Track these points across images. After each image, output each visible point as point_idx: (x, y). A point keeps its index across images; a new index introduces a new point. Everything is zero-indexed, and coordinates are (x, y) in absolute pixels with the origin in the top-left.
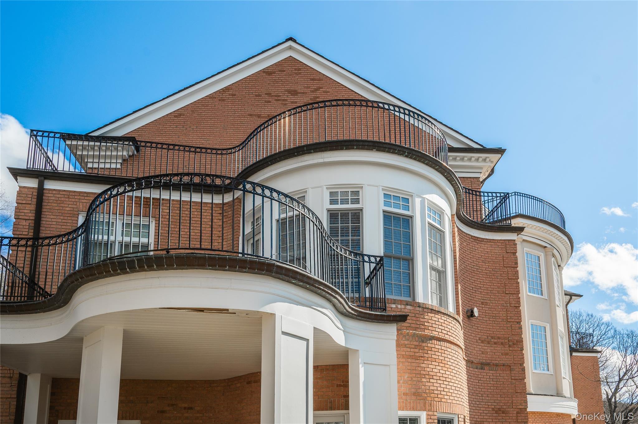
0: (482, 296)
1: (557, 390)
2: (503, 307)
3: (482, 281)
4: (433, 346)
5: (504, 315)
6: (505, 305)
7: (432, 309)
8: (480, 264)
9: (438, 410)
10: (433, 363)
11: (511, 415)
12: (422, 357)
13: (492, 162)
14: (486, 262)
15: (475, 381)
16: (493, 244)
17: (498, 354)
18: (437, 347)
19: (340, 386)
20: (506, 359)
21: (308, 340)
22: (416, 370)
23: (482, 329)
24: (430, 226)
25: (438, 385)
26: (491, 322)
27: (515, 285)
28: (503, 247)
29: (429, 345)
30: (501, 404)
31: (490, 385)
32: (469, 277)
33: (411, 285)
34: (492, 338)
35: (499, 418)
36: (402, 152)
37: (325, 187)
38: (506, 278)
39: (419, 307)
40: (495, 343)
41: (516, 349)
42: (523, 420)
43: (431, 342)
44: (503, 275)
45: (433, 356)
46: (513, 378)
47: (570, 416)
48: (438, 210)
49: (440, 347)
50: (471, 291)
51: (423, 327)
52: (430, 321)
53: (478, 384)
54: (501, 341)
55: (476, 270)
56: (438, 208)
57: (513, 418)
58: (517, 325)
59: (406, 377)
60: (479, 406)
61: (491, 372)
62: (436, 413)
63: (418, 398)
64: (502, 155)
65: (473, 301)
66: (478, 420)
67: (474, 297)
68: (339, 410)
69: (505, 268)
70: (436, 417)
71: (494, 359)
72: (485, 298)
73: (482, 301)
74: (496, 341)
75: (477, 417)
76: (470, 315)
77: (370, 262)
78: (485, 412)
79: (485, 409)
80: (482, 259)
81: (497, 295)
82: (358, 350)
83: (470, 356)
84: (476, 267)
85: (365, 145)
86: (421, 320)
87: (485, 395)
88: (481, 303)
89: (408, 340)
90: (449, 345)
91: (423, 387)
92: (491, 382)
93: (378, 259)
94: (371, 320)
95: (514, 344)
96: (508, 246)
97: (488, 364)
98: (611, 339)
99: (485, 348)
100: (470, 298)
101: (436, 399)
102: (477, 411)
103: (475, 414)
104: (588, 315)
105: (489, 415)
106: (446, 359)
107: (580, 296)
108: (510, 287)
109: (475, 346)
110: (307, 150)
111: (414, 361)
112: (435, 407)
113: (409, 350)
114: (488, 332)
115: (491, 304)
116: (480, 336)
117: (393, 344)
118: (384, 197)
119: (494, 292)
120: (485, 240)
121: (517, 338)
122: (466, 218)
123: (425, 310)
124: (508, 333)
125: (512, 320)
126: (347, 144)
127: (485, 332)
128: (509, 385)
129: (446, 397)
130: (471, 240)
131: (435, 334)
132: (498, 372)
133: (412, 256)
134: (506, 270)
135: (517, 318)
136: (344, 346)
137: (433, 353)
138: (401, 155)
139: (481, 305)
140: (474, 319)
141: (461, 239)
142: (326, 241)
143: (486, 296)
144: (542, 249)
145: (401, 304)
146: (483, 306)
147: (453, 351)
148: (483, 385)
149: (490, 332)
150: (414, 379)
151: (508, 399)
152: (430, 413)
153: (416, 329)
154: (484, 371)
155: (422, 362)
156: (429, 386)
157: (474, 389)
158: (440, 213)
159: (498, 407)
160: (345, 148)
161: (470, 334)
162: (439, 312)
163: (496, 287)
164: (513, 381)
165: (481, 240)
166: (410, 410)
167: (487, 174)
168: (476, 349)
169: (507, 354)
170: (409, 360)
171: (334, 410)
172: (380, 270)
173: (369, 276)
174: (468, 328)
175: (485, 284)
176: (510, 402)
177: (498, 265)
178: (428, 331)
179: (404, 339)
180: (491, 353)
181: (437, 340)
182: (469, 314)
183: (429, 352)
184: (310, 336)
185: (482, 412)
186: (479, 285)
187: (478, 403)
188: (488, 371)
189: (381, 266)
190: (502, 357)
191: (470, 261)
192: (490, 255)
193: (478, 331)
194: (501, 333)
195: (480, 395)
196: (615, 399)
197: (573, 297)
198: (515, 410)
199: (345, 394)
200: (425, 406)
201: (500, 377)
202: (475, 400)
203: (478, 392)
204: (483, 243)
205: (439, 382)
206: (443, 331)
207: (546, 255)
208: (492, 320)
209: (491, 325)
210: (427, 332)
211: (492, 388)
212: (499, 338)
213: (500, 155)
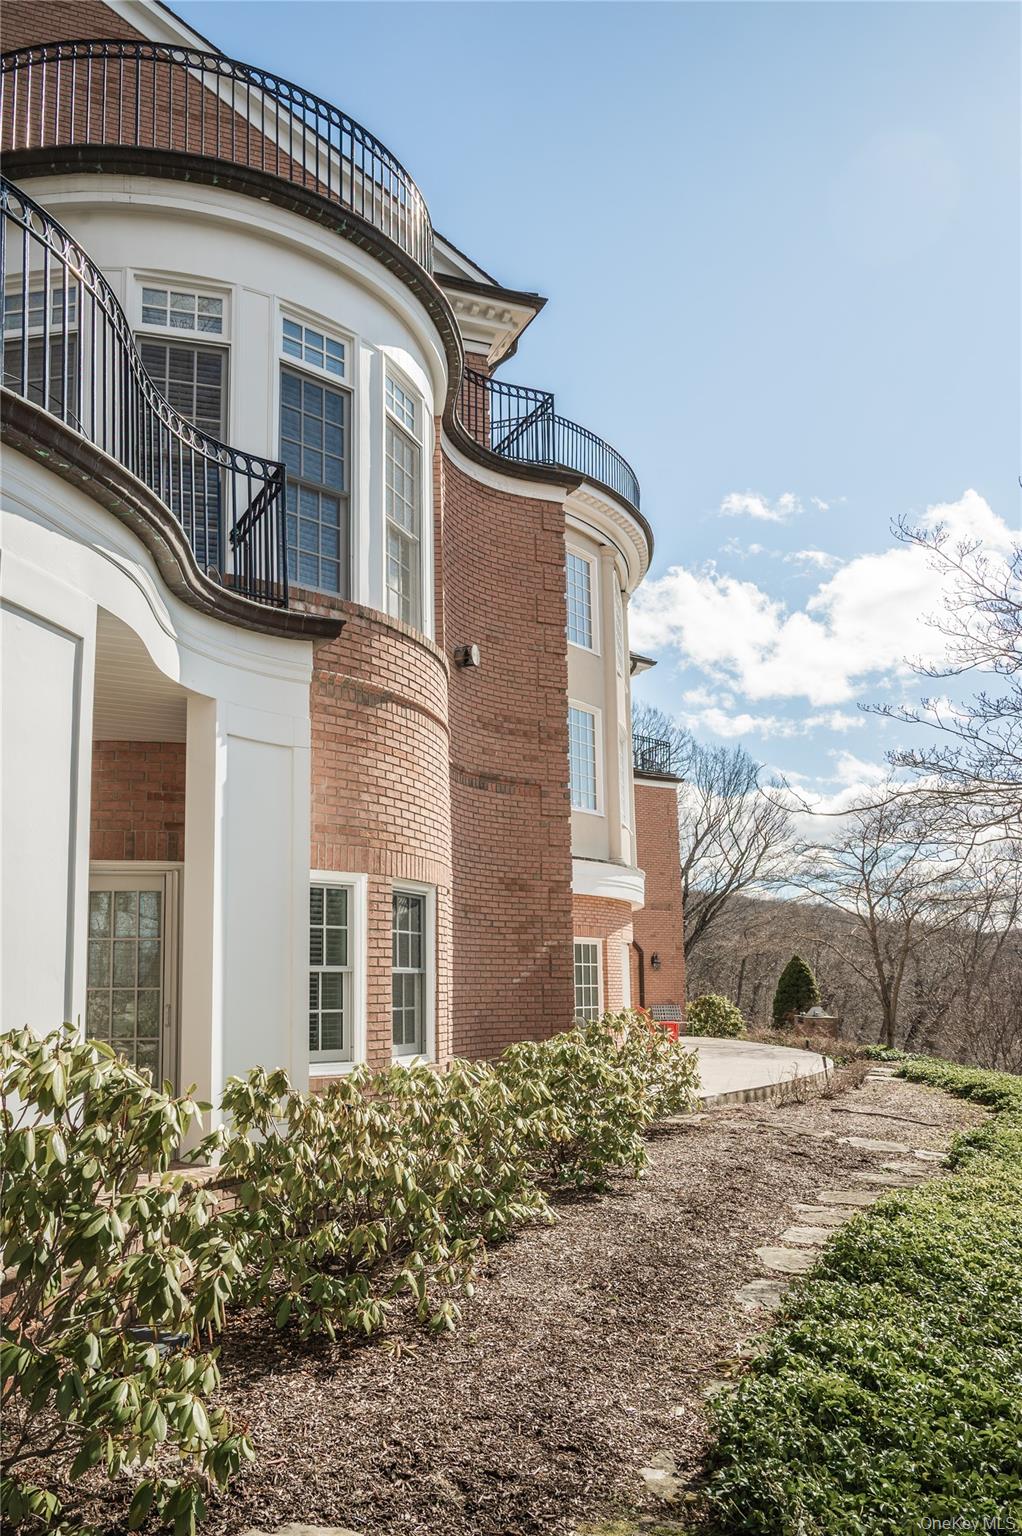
0: (489, 621)
1: (611, 852)
2: (532, 653)
3: (489, 587)
4: (390, 717)
5: (532, 670)
6: (535, 648)
7: (391, 628)
8: (486, 546)
9: (394, 874)
10: (388, 758)
11: (538, 895)
12: (362, 740)
13: (515, 325)
14: (500, 545)
15: (466, 814)
16: (515, 505)
17: (517, 756)
18: (397, 719)
19: (157, 797)
20: (532, 770)
21: (81, 639)
22: (347, 771)
23: (485, 696)
24: (392, 427)
25: (397, 812)
26: (505, 683)
27: (558, 605)
28: (536, 515)
29: (380, 713)
30: (519, 870)
31: (496, 825)
32: (462, 574)
33: (342, 561)
34: (506, 719)
35: (513, 900)
36: (332, 220)
37: (130, 273)
38: (541, 587)
39: (361, 616)
40: (511, 732)
41: (554, 748)
42: (561, 908)
43: (384, 705)
44: (534, 580)
45: (389, 742)
46: (545, 813)
47: (628, 904)
48: (409, 392)
49: (404, 721)
50: (466, 606)
51: (367, 668)
52: (383, 655)
53: (472, 821)
54: (522, 727)
55: (476, 559)
56: (408, 385)
57: (543, 901)
58: (559, 697)
59: (324, 787)
60: (474, 871)
61: (500, 796)
62: (389, 880)
63: (351, 839)
64: (538, 312)
65: (469, 631)
66: (470, 902)
67: (471, 620)
68: (153, 859)
69: (538, 565)
70: (389, 890)
71: (507, 768)
72: (493, 628)
73: (489, 633)
74: (512, 726)
75: (467, 895)
76: (462, 660)
77: (250, 474)
78: (485, 885)
79: (484, 879)
80: (490, 536)
81: (520, 622)
82: (213, 699)
83: (458, 755)
84: (478, 554)
85: (242, 180)
86: (364, 649)
87: (485, 848)
88: (484, 637)
89: (332, 696)
90: (423, 719)
91: (363, 815)
92: (500, 820)
93: (272, 470)
94: (249, 623)
95: (549, 737)
96: (546, 515)
97: (495, 778)
98: (685, 762)
99: (489, 740)
100: (462, 622)
101: (392, 846)
102: (467, 883)
103: (463, 888)
104: (650, 711)
105: (492, 892)
106: (417, 752)
107: (653, 663)
108: (548, 609)
109: (469, 734)
110: (84, 161)
111: (343, 748)
112: (388, 864)
113: (333, 720)
114: (497, 705)
115: (507, 643)
116: (480, 713)
117: (302, 695)
118: (285, 330)
119: (514, 615)
120: (499, 495)
121: (556, 725)
122: (462, 434)
123: (375, 627)
124: (540, 712)
125: (550, 684)
126: (193, 164)
127: (491, 704)
128: (536, 829)
129: (413, 842)
130: (471, 488)
131: (394, 688)
132: (514, 797)
133: (346, 489)
134: (541, 570)
135: (558, 679)
136: (177, 681)
137: (389, 733)
138: (329, 227)
139: (484, 643)
140: (468, 672)
141: (448, 480)
142: (137, 383)
143: (494, 623)
144: (595, 548)
145: (317, 605)
146: (490, 645)
147: (431, 736)
148: (482, 823)
149: (501, 706)
150: (343, 793)
151: (533, 859)
152: (378, 879)
153: (350, 670)
154: (487, 793)
155: (362, 752)
156: (378, 813)
157: (464, 832)
158: (413, 399)
159: (512, 876)
160: (188, 177)
161: (459, 705)
162: (404, 636)
163: (519, 605)
164: (544, 819)
165: (490, 492)
166: (331, 868)
167: (502, 352)
168: (471, 741)
169: (534, 759)
170: (333, 746)
171: (140, 859)
172: (274, 501)
173: (247, 513)
174: (456, 690)
175: (495, 594)
176: (537, 865)
177: (524, 556)
178: (379, 679)
179: (321, 692)
180: (502, 754)
181: (397, 704)
182: (460, 658)
183: (380, 730)
184: (89, 633)
185: (477, 884)
186: (482, 596)
187: (470, 864)
188: (494, 795)
189: (277, 490)
190: (525, 764)
191: (465, 536)
192: (509, 531)
193: (477, 700)
194: (525, 710)
195: (476, 847)
196: (686, 880)
197: (638, 664)
198: (547, 883)
199: (170, 820)
200: (365, 861)
201: (517, 810)
202: (464, 857)
203: (471, 840)
204: (495, 499)
205: (399, 804)
206: (413, 685)
207: (602, 563)
208: (506, 678)
209: (503, 689)
210: (376, 681)
211: (500, 832)
212: (519, 721)
213: (533, 312)
